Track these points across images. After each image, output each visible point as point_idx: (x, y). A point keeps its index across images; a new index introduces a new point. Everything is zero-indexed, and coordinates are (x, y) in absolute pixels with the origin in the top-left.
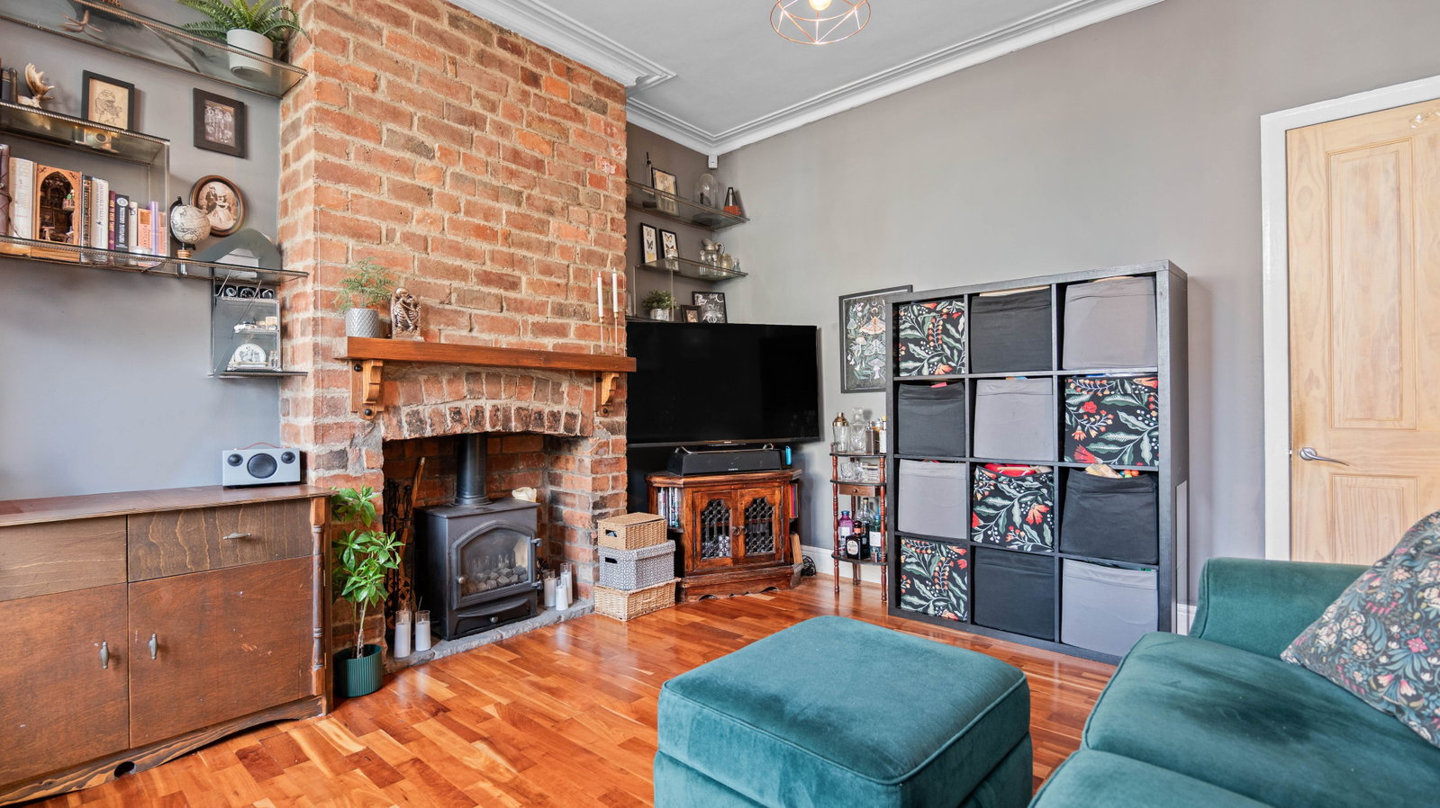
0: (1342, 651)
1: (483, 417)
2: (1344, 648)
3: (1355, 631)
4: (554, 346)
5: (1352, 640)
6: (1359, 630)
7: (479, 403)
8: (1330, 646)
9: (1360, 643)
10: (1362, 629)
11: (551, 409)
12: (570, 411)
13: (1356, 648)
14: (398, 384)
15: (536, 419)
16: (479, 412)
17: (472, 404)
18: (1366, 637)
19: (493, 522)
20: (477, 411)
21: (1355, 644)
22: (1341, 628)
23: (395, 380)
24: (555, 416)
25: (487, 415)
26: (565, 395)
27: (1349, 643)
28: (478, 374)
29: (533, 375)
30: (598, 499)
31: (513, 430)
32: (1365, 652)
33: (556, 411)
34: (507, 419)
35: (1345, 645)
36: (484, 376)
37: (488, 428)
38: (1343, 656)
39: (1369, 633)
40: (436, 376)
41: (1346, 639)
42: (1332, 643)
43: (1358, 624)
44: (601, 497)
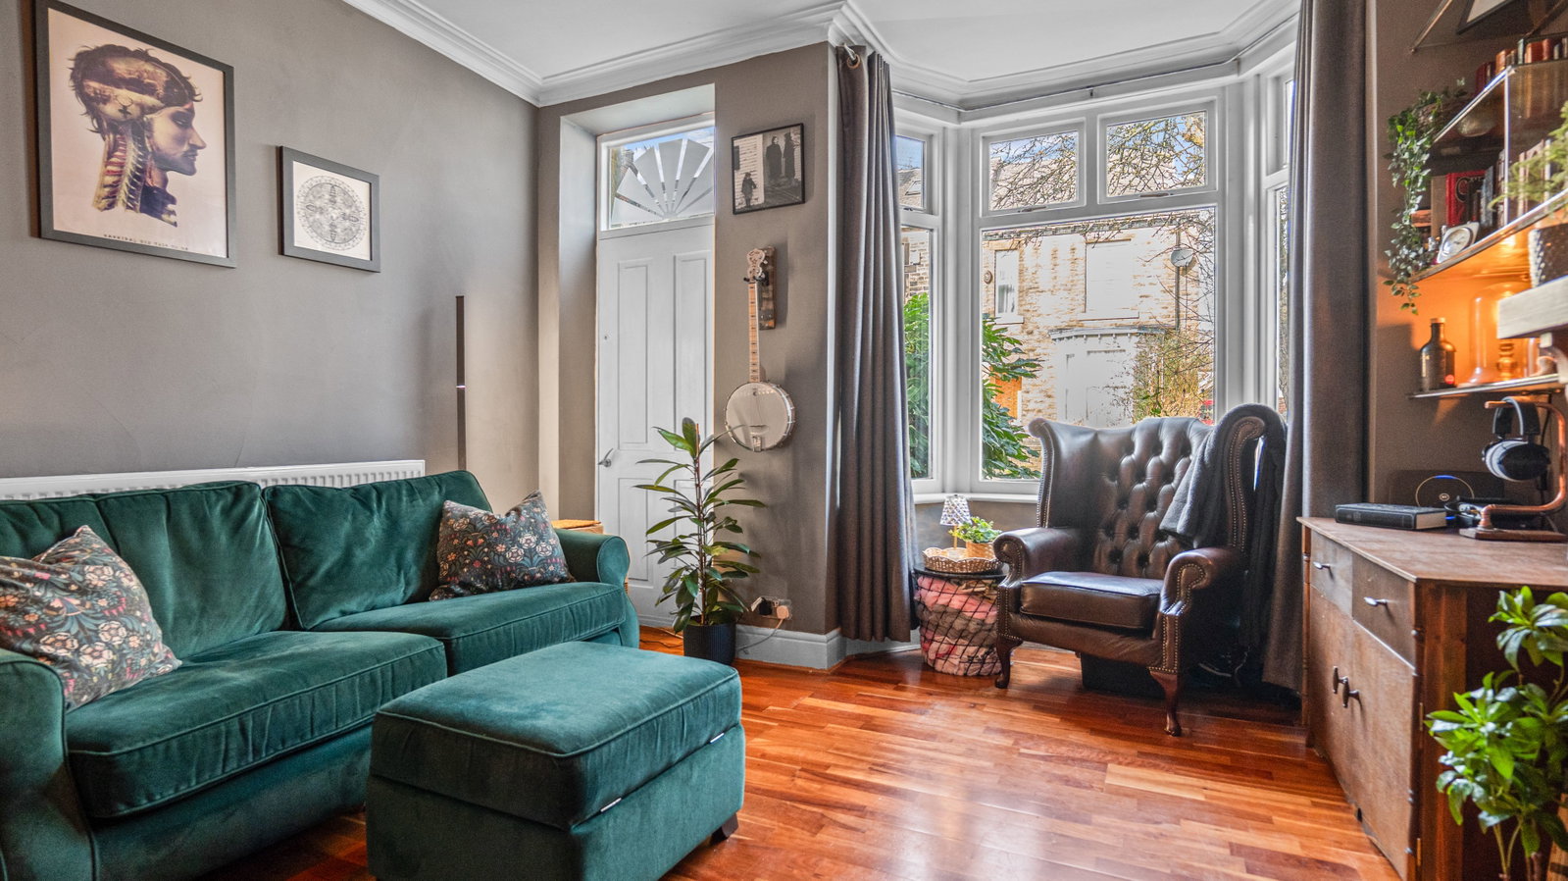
0: (126, 655)
2: (125, 652)
3: (120, 634)
5: (124, 642)
6: (123, 632)
8: (112, 660)
9: (131, 639)
10: (124, 629)
13: (132, 644)
18: (131, 631)
21: (129, 642)
22: (106, 643)
27: (124, 645)
32: (138, 642)
35: (124, 649)
38: (128, 657)
39: (130, 627)
41: (120, 645)
42: (112, 657)
43: (117, 629)
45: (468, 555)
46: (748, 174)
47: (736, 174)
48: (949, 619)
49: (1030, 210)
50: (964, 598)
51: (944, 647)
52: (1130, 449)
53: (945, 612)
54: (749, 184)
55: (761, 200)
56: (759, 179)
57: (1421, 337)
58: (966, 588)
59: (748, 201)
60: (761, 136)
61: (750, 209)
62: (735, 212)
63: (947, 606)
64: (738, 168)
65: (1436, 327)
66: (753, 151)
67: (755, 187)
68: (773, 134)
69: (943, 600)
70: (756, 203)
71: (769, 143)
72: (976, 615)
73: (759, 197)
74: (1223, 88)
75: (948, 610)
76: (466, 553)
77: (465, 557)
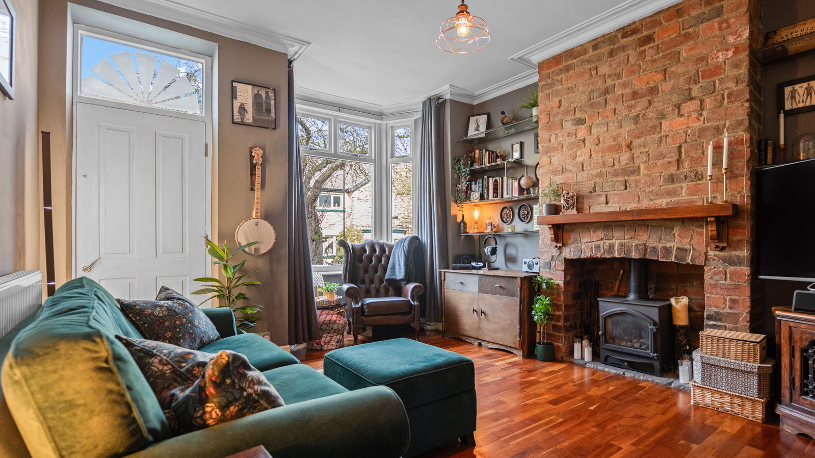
1: (613, 249)
4: (667, 203)
7: (611, 242)
11: (663, 245)
12: (680, 246)
14: (570, 233)
15: (651, 251)
16: (611, 247)
17: (608, 242)
19: (625, 308)
20: (610, 246)
23: (569, 232)
24: (667, 251)
25: (616, 248)
26: (676, 236)
28: (611, 226)
29: (648, 224)
30: (713, 313)
31: (633, 257)
33: (668, 246)
34: (629, 251)
36: (613, 227)
37: (616, 255)
40: (588, 228)
44: (715, 312)
45: (180, 331)
46: (242, 104)
47: (234, 101)
48: (331, 326)
49: (312, 149)
50: (336, 315)
51: (328, 338)
52: (365, 251)
53: (330, 323)
54: (242, 108)
55: (251, 121)
56: (249, 107)
57: (459, 219)
58: (337, 310)
59: (242, 119)
60: (251, 86)
61: (243, 124)
62: (233, 122)
63: (330, 320)
64: (236, 99)
65: (463, 216)
66: (245, 94)
67: (247, 112)
68: (260, 88)
69: (328, 318)
70: (247, 121)
71: (256, 92)
72: (340, 322)
73: (249, 118)
74: (375, 123)
75: (331, 321)
76: (178, 330)
77: (179, 333)
